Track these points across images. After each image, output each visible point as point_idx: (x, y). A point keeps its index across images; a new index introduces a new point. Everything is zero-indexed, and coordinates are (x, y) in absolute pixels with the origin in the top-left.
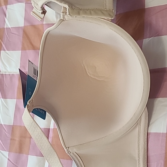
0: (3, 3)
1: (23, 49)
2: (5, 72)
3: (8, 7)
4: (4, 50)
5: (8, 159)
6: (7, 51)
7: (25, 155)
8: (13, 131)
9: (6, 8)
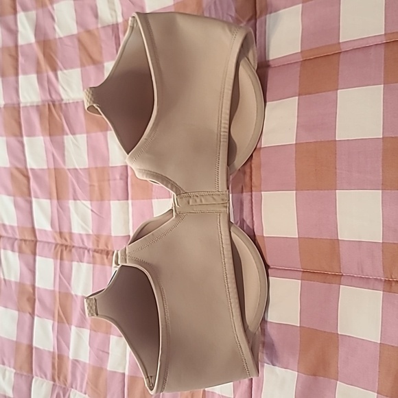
0: (48, 3)
1: (82, 65)
2: (69, 100)
3: (55, 8)
4: (61, 70)
5: (92, 211)
6: (65, 71)
7: (107, 202)
8: (90, 175)
9: (53, 9)
